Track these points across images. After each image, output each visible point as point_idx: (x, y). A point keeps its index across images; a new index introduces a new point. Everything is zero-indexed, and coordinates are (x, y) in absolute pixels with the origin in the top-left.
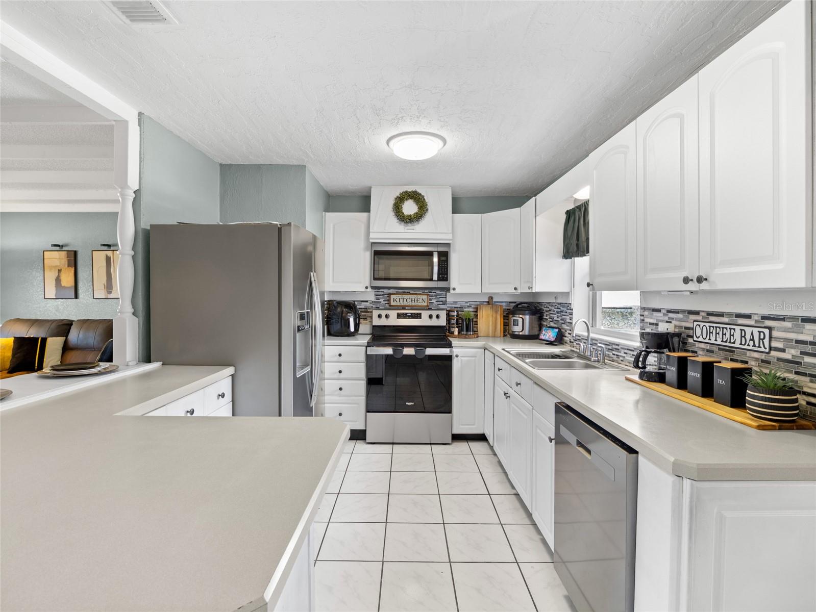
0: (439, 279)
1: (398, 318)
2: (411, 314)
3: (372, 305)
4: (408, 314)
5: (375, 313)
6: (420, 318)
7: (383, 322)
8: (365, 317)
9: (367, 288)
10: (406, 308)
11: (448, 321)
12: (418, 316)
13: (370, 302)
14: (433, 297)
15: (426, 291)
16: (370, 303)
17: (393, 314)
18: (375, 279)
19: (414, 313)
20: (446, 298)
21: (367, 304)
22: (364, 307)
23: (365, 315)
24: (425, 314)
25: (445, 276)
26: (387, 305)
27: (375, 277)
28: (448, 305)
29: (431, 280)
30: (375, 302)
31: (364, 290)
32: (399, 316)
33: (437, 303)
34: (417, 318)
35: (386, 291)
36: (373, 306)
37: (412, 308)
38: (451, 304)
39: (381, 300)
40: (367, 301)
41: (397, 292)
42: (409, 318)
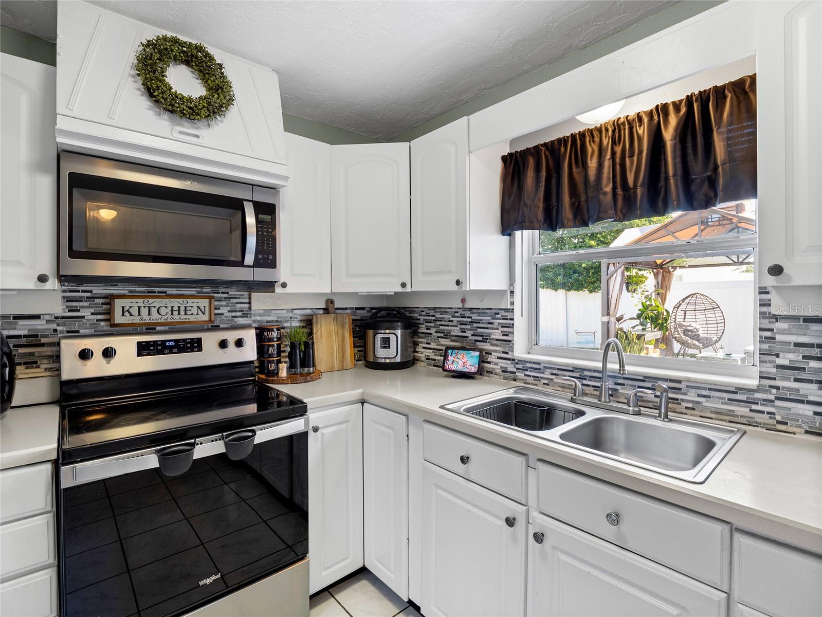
0: (257, 264)
1: (139, 354)
2: (176, 341)
3: (54, 326)
4: (167, 344)
5: (70, 348)
6: (200, 349)
7: (97, 368)
8: (31, 359)
9: (42, 279)
10: (158, 328)
11: (262, 350)
12: (195, 345)
13: (47, 317)
14: (221, 303)
16: (48, 321)
17: (126, 346)
18: (73, 254)
19: (184, 340)
20: (250, 303)
21: (39, 325)
22: (26, 333)
23: (32, 354)
24: (210, 340)
25: (270, 257)
26: (102, 323)
27: (75, 248)
28: (253, 318)
30: (63, 318)
31: (31, 284)
32: (143, 349)
33: (230, 314)
34: (193, 351)
35: (98, 290)
36: (59, 328)
37: (173, 328)
38: (260, 315)
39: (86, 313)
40: (37, 317)
41: (130, 292)
42: (171, 353)
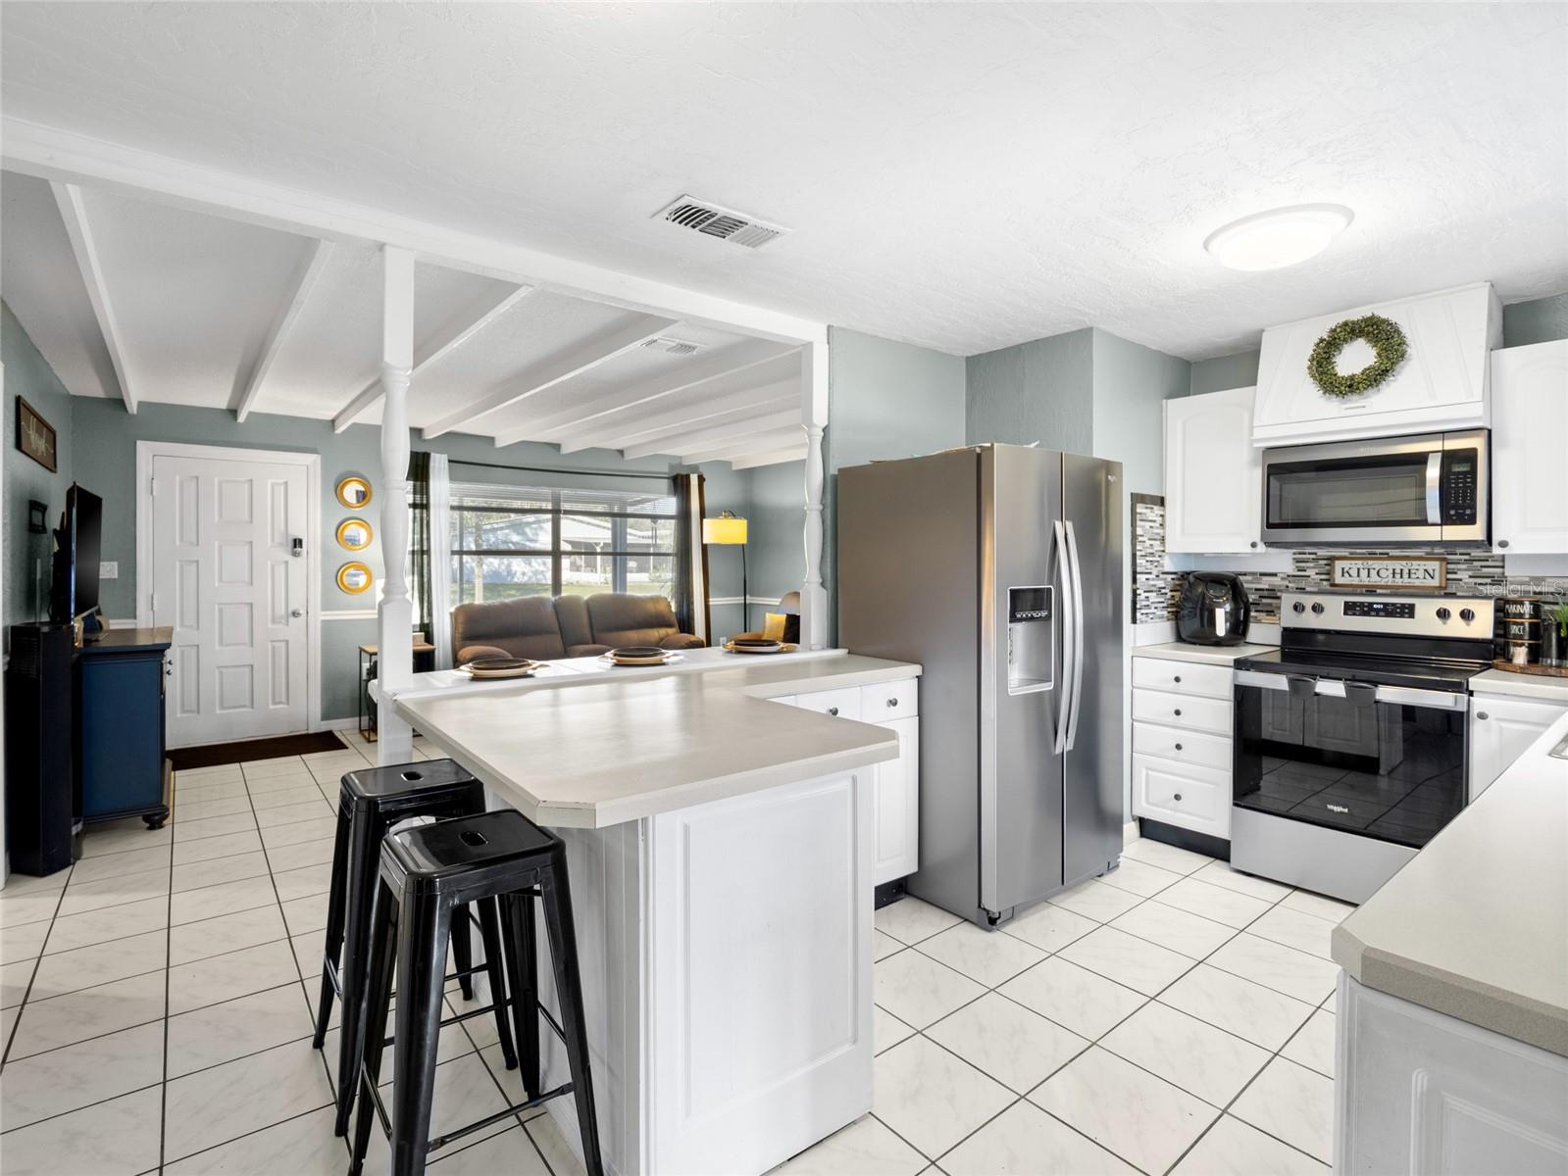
0: (1446, 520)
1: (1345, 613)
2: (1385, 605)
3: (1286, 583)
4: (1375, 606)
5: (1287, 601)
6: (1411, 615)
7: (1309, 621)
8: (1269, 609)
9: (1254, 545)
10: (1379, 591)
11: (1501, 627)
12: (1408, 611)
13: (1282, 575)
14: (1459, 566)
15: (1436, 551)
16: (1283, 579)
17: (1334, 605)
18: (1270, 526)
19: (1393, 604)
20: (1503, 567)
21: (1276, 581)
22: (1267, 587)
23: (1270, 604)
24: (1426, 609)
25: (1468, 512)
26: (1325, 583)
27: (1271, 521)
28: (1512, 587)
29: (1424, 522)
30: (1293, 576)
31: (1249, 549)
32: (1350, 609)
33: (1472, 580)
34: (1402, 616)
35: (1323, 552)
36: (1290, 585)
37: (1396, 591)
38: (1521, 584)
39: (1311, 573)
40: (1275, 575)
41: (1351, 553)
42: (1377, 615)
